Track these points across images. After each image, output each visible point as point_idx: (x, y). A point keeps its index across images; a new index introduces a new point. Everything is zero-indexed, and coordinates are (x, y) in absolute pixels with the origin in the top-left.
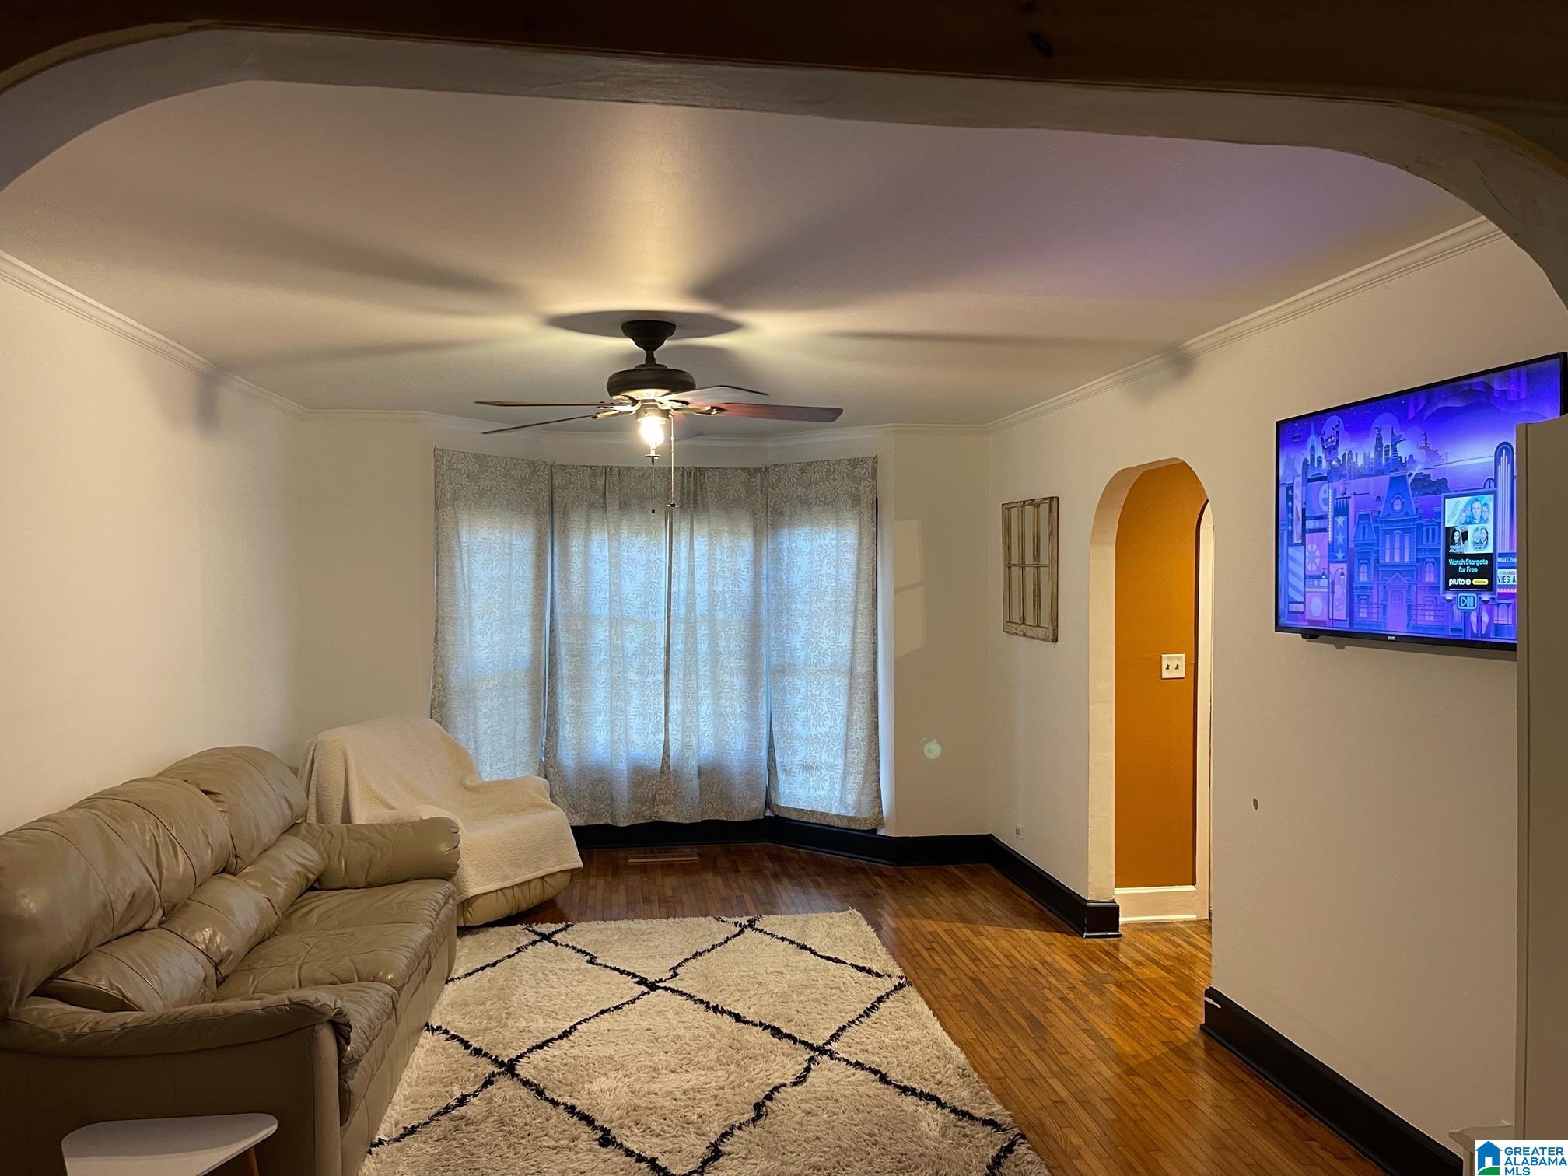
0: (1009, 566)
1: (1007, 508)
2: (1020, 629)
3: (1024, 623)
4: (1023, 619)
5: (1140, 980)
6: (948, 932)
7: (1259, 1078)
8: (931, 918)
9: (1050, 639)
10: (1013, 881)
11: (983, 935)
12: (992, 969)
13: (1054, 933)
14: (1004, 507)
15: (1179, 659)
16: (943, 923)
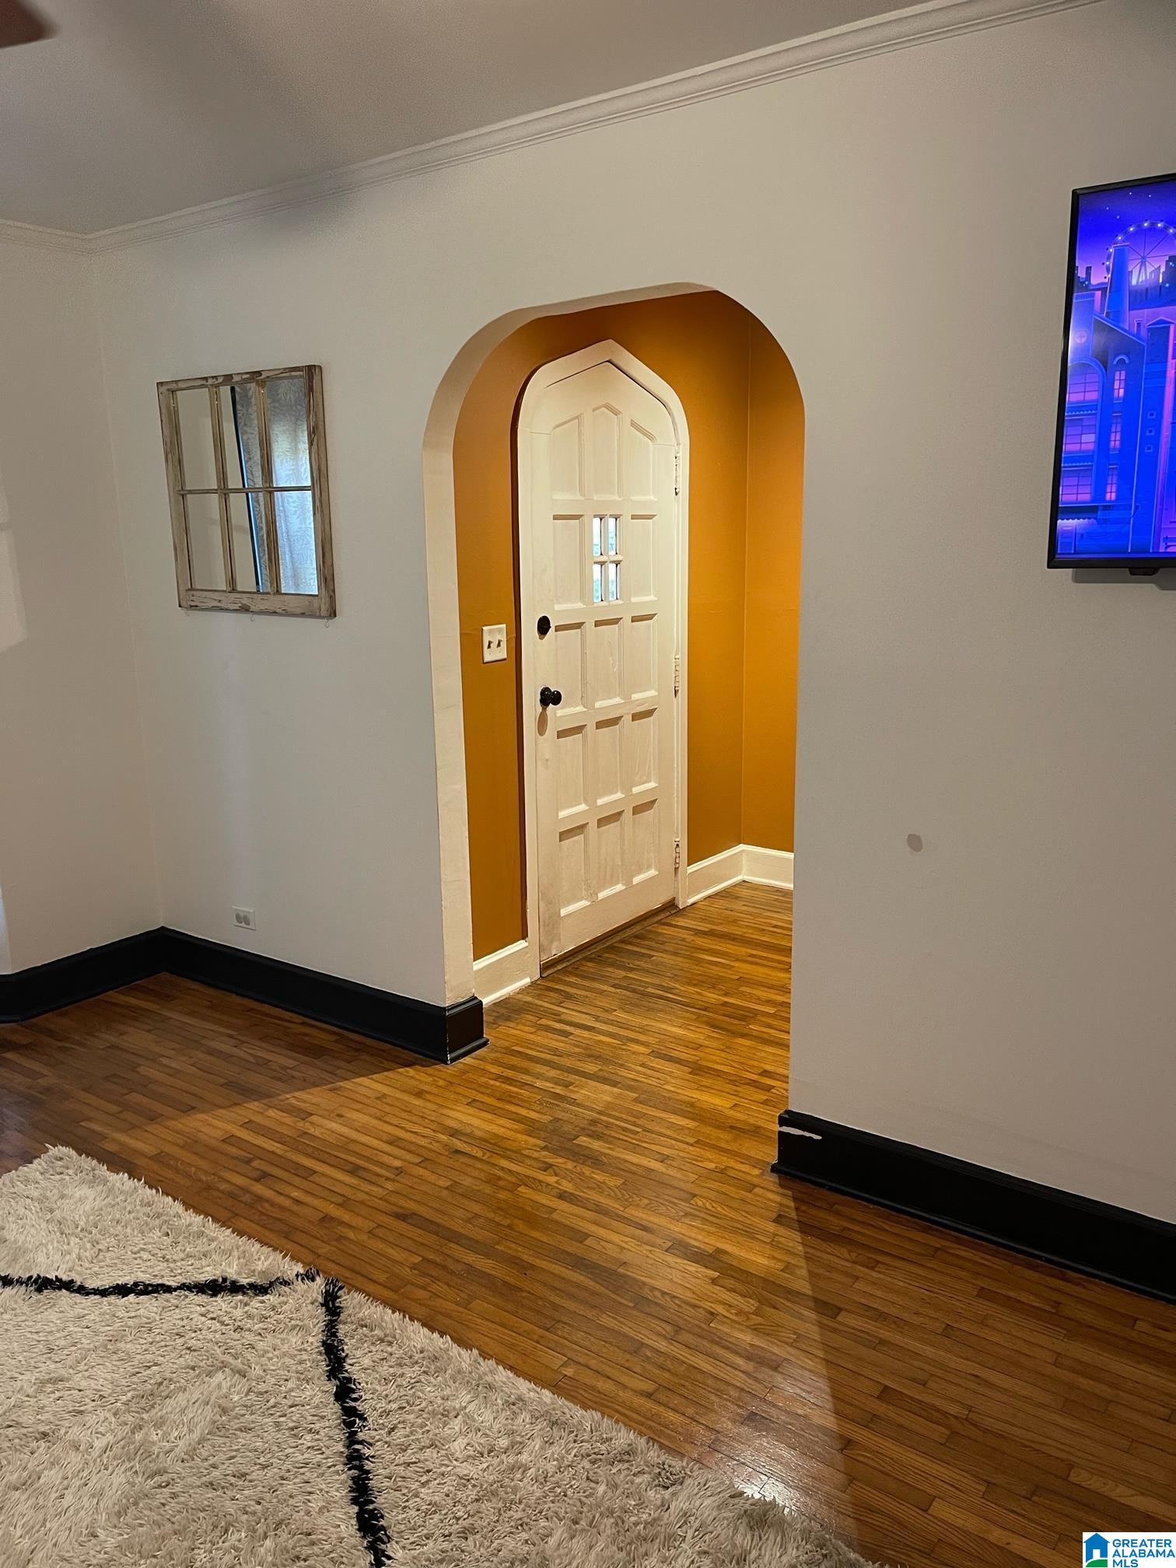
0: (181, 493)
1: (169, 390)
2: (229, 600)
3: (234, 590)
4: (232, 581)
5: (600, 1113)
6: (248, 1125)
7: (937, 1230)
8: (193, 1108)
9: (324, 613)
10: (237, 994)
11: (312, 1114)
12: (398, 1178)
13: (401, 1070)
14: (163, 389)
15: (500, 631)
16: (221, 1110)
